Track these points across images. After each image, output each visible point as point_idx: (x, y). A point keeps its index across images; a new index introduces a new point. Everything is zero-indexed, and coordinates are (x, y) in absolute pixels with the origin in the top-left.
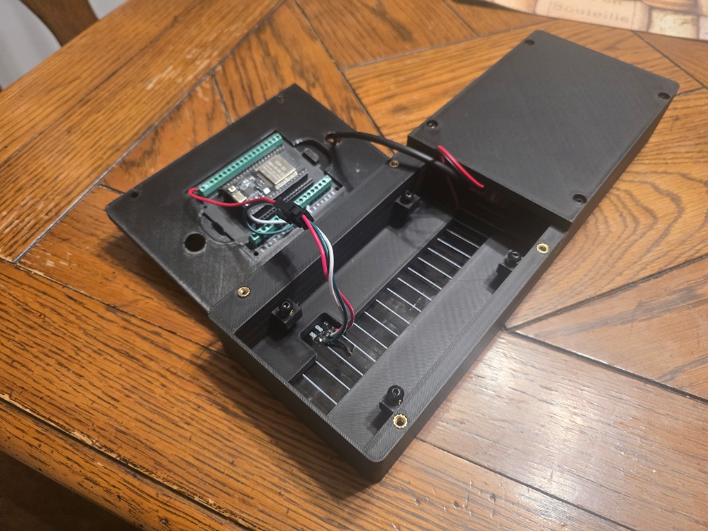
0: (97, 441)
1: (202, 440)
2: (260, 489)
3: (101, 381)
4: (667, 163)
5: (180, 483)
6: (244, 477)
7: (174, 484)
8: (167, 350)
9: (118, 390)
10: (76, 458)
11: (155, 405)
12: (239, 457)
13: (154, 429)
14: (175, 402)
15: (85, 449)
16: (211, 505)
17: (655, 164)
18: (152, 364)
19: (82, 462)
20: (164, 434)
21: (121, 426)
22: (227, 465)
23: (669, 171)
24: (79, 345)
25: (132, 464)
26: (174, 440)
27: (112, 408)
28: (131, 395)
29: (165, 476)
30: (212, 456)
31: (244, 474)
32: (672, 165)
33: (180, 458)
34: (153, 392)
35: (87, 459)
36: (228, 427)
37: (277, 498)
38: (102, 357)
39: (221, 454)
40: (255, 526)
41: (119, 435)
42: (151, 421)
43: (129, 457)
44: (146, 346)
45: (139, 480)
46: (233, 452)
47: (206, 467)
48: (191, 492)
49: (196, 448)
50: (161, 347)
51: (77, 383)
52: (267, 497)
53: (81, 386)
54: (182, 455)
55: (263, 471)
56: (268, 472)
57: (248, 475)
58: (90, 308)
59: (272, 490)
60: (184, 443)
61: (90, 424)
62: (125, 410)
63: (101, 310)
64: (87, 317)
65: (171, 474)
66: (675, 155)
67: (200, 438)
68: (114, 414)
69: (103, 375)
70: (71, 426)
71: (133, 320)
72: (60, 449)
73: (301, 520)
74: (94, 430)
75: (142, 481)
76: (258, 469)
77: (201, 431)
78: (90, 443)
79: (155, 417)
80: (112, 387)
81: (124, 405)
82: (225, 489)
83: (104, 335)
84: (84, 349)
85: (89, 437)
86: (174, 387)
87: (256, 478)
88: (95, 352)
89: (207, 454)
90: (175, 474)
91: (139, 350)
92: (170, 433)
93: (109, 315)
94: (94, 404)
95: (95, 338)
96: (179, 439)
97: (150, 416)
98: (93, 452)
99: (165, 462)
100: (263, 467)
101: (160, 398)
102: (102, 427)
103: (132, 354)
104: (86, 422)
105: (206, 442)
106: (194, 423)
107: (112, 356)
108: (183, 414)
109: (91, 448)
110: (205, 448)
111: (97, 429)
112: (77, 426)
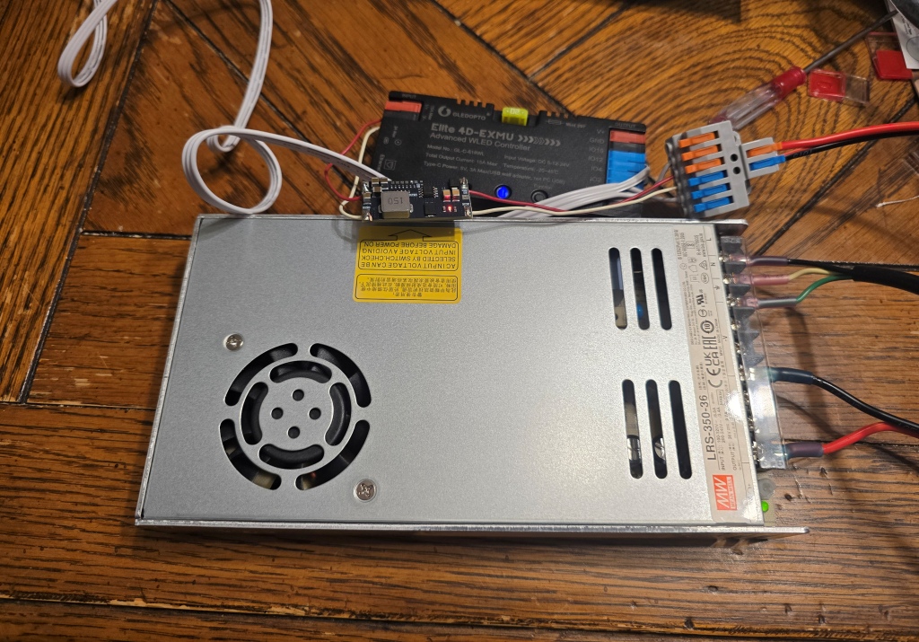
0: (310, 607)
2: (559, 576)
5: (454, 612)
6: (531, 570)
7: (447, 617)
12: (510, 549)
15: (297, 624)
16: (508, 623)
21: (332, 573)
22: (502, 564)
25: (377, 616)
26: (415, 562)
29: (430, 613)
30: (477, 562)
31: (529, 566)
33: (436, 581)
35: (308, 634)
37: (584, 578)
39: (486, 554)
41: (337, 586)
43: (369, 609)
45: (394, 631)
49: (449, 561)
52: (572, 582)
54: (436, 576)
57: (534, 566)
59: (574, 572)
60: (430, 561)
61: (288, 589)
62: (326, 550)
65: (436, 607)
68: (312, 561)
70: (261, 603)
73: (626, 591)
74: (297, 594)
78: (301, 613)
81: (319, 545)
82: (515, 595)
85: (296, 606)
87: (546, 565)
90: (441, 604)
92: (405, 556)
94: (275, 560)
96: (421, 558)
98: (311, 623)
99: (420, 595)
102: (306, 585)
110: (461, 556)
111: (301, 591)
112: (270, 598)
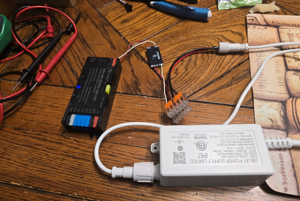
0: (22, 183)
1: (67, 172)
2: (95, 184)
3: (19, 159)
4: (235, 21)
5: (61, 191)
6: (88, 181)
7: (59, 192)
8: (45, 140)
9: (27, 161)
10: (15, 192)
11: (44, 163)
12: (84, 175)
13: (46, 172)
14: (53, 160)
15: (18, 188)
16: (76, 196)
17: (231, 22)
18: (40, 147)
19: (18, 193)
20: (50, 173)
21: (31, 175)
22: (80, 179)
23: (236, 24)
24: (6, 147)
25: (39, 189)
26: (56, 175)
27: (26, 169)
28: (33, 161)
29: (54, 190)
30: (73, 177)
31: (88, 180)
32: (238, 22)
33: (59, 181)
34: (42, 158)
35: (20, 191)
36: (77, 164)
37: (103, 186)
38: (17, 150)
39: (76, 175)
40: (96, 199)
41: (31, 178)
42: (44, 169)
43: (37, 186)
44: (36, 141)
45: (44, 194)
46: (81, 173)
47: (71, 182)
48: (67, 193)
49: (65, 175)
50: (42, 139)
51: (8, 163)
52: (99, 187)
53: (10, 163)
54: (60, 180)
55: (95, 177)
56: (97, 177)
57: (89, 180)
58: (7, 131)
59: (100, 184)
60: (60, 175)
61: (18, 177)
62: (32, 168)
63: (13, 131)
64: (7, 135)
65: (57, 188)
66: (238, 17)
67: (66, 171)
68: (27, 171)
69: (19, 157)
70: (9, 180)
71: (28, 132)
72: (7, 191)
73: (114, 192)
74: (20, 179)
75: (45, 194)
76: (93, 177)
77: (66, 168)
78: (19, 185)
79: (45, 168)
80: (24, 161)
81: (31, 166)
82: (81, 188)
83: (16, 141)
84: (8, 148)
85: (18, 182)
86: (51, 154)
87: (92, 181)
88: (13, 148)
89: (70, 176)
90: (59, 188)
91: (33, 143)
92: (53, 173)
93: (17, 132)
94: (18, 169)
95: (12, 143)
96: (57, 174)
97: (43, 168)
98: (22, 188)
99: (53, 184)
100: (95, 176)
101: (46, 160)
102: (24, 177)
103: (30, 145)
104: (16, 177)
105: (69, 172)
106: (62, 166)
107: (21, 148)
108: (57, 164)
109: (21, 186)
110: (69, 175)
111: (21, 179)
112: (12, 179)
